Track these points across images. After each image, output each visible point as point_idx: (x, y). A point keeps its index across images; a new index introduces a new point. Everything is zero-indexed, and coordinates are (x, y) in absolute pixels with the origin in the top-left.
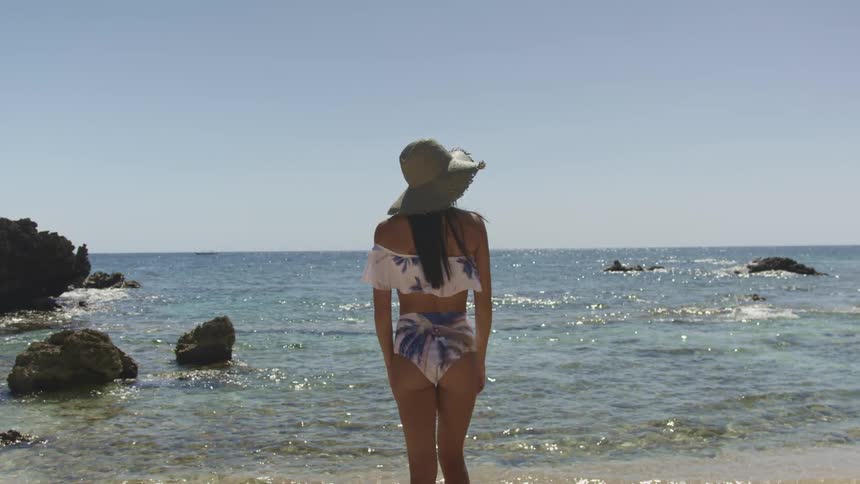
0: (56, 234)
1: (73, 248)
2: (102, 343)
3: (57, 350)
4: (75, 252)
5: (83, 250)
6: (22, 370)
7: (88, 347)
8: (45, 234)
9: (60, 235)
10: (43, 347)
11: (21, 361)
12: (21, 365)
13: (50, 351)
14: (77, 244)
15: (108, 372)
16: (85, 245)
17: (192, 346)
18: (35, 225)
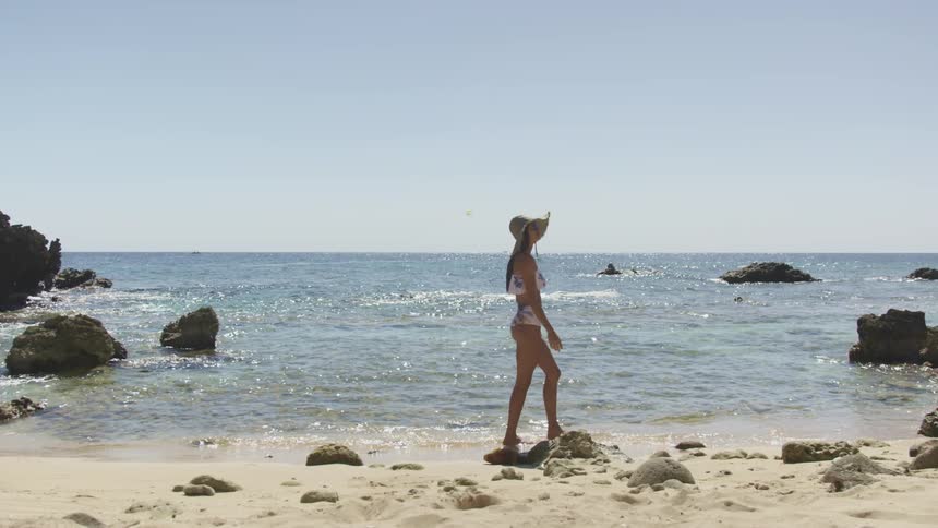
0: (29, 227)
1: (47, 242)
2: (95, 328)
3: (53, 333)
4: (48, 246)
5: (56, 245)
6: (20, 352)
7: (81, 331)
8: (18, 227)
9: (32, 229)
10: (39, 331)
11: (18, 343)
12: (18, 347)
13: (45, 334)
14: (50, 238)
15: (101, 355)
16: (58, 240)
17: (176, 335)
18: (7, 218)
